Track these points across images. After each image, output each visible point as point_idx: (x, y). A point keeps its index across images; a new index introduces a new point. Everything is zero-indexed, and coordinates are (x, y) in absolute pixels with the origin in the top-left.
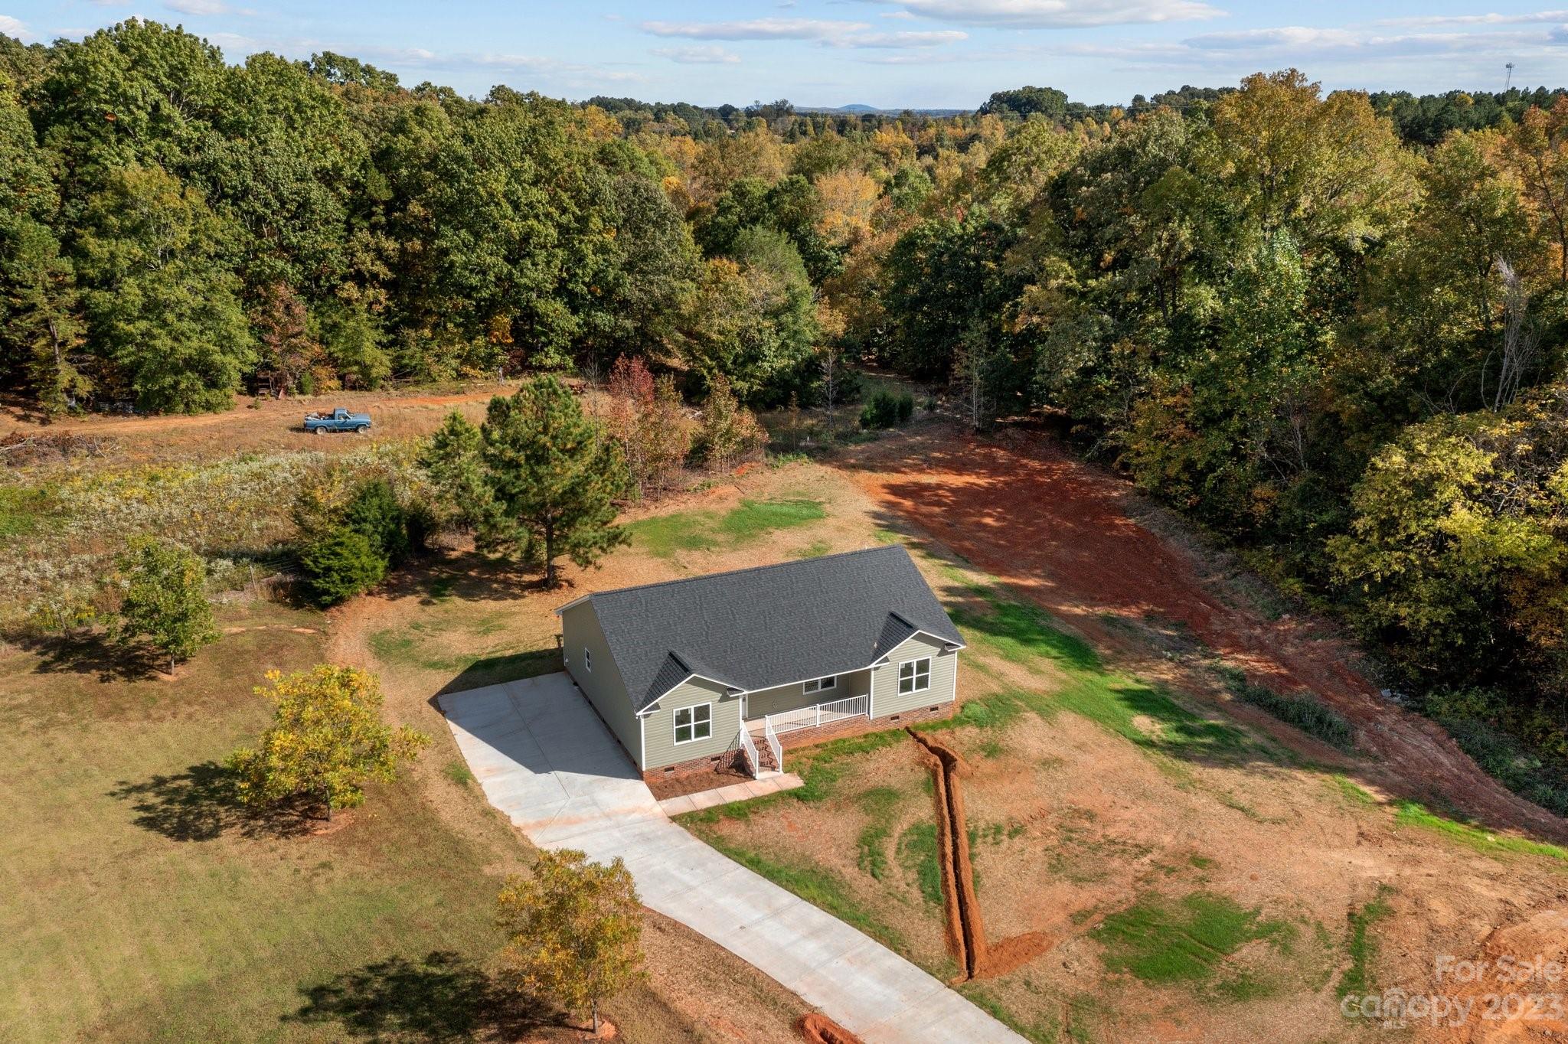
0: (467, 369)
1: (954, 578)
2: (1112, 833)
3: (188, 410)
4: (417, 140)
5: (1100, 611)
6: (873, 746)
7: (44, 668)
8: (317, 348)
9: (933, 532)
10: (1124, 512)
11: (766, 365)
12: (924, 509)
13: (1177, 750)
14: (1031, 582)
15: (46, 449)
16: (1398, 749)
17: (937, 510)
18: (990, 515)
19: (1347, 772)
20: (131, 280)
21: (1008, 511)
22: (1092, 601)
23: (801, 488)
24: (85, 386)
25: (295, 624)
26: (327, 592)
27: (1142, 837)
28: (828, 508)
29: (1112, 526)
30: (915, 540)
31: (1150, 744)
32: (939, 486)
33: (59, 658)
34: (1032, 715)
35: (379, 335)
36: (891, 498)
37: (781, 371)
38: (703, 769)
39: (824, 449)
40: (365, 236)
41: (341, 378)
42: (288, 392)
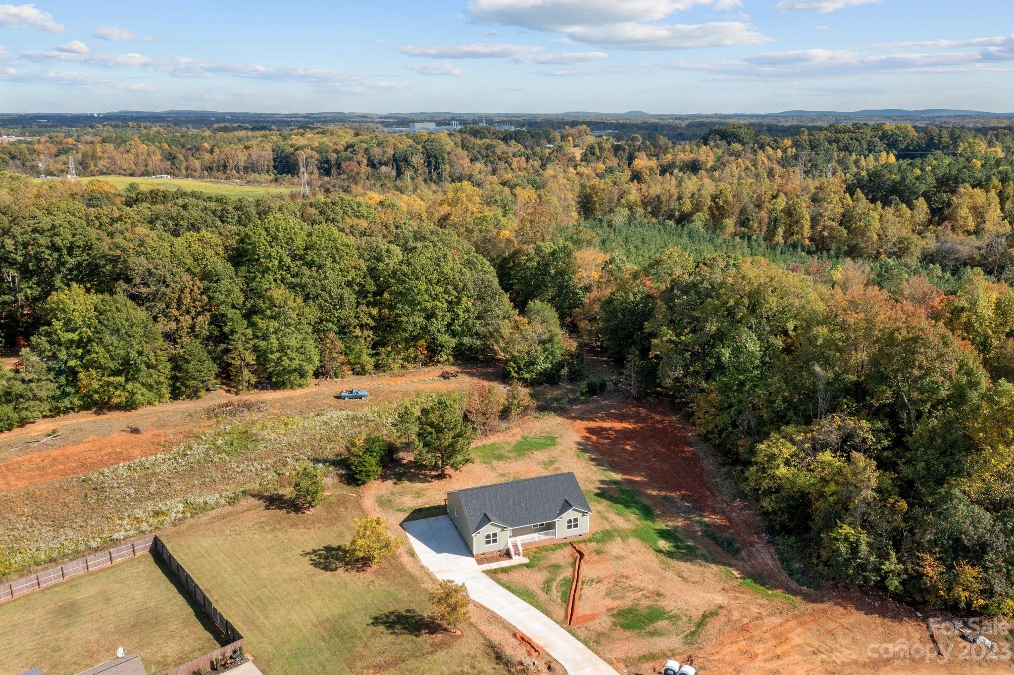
0: (406, 364)
1: (606, 476)
2: (632, 584)
3: (292, 388)
4: (387, 265)
5: (663, 493)
6: (556, 549)
7: (267, 508)
8: (343, 357)
9: (603, 453)
10: (690, 444)
11: (538, 367)
12: (601, 441)
13: (670, 555)
14: (638, 479)
15: (241, 408)
16: (755, 558)
17: (606, 441)
18: (629, 445)
19: (731, 566)
20: (273, 336)
21: (638, 443)
22: (661, 489)
23: (548, 430)
24: (254, 380)
25: (348, 491)
26: (360, 480)
27: (642, 586)
28: (559, 440)
29: (683, 451)
30: (593, 457)
31: (660, 551)
32: (610, 429)
33: (271, 504)
34: (619, 540)
35: (371, 351)
36: (587, 435)
37: (545, 370)
38: (495, 554)
39: (562, 409)
40: (364, 308)
41: (353, 370)
42: (331, 377)
